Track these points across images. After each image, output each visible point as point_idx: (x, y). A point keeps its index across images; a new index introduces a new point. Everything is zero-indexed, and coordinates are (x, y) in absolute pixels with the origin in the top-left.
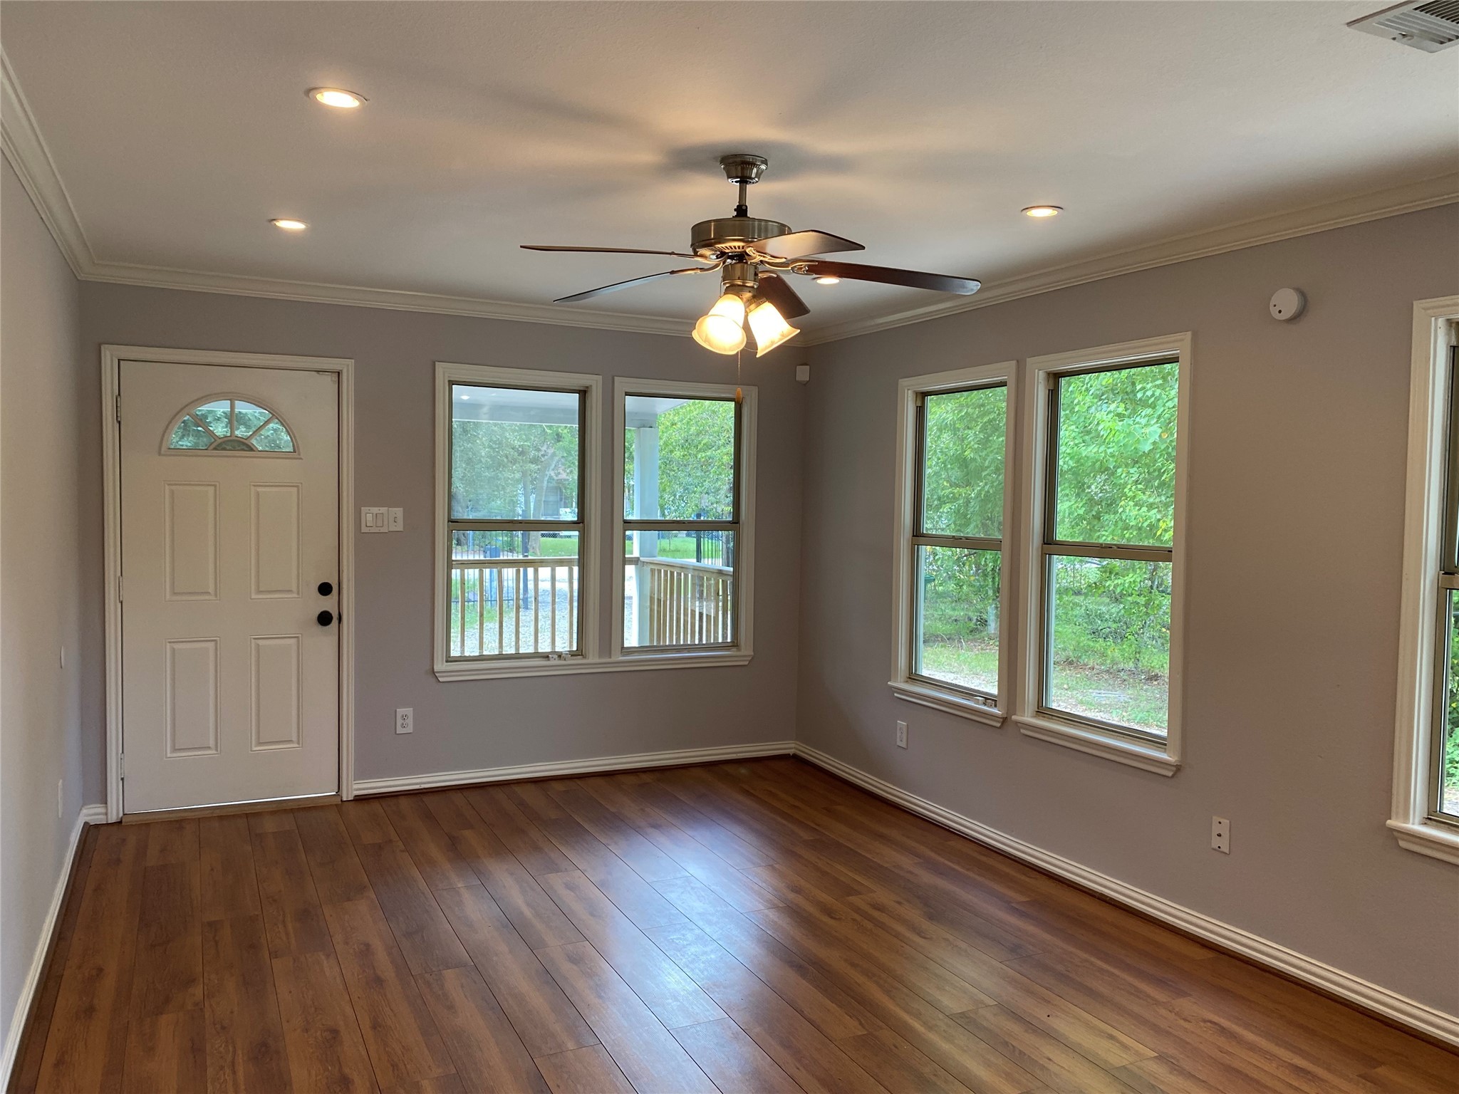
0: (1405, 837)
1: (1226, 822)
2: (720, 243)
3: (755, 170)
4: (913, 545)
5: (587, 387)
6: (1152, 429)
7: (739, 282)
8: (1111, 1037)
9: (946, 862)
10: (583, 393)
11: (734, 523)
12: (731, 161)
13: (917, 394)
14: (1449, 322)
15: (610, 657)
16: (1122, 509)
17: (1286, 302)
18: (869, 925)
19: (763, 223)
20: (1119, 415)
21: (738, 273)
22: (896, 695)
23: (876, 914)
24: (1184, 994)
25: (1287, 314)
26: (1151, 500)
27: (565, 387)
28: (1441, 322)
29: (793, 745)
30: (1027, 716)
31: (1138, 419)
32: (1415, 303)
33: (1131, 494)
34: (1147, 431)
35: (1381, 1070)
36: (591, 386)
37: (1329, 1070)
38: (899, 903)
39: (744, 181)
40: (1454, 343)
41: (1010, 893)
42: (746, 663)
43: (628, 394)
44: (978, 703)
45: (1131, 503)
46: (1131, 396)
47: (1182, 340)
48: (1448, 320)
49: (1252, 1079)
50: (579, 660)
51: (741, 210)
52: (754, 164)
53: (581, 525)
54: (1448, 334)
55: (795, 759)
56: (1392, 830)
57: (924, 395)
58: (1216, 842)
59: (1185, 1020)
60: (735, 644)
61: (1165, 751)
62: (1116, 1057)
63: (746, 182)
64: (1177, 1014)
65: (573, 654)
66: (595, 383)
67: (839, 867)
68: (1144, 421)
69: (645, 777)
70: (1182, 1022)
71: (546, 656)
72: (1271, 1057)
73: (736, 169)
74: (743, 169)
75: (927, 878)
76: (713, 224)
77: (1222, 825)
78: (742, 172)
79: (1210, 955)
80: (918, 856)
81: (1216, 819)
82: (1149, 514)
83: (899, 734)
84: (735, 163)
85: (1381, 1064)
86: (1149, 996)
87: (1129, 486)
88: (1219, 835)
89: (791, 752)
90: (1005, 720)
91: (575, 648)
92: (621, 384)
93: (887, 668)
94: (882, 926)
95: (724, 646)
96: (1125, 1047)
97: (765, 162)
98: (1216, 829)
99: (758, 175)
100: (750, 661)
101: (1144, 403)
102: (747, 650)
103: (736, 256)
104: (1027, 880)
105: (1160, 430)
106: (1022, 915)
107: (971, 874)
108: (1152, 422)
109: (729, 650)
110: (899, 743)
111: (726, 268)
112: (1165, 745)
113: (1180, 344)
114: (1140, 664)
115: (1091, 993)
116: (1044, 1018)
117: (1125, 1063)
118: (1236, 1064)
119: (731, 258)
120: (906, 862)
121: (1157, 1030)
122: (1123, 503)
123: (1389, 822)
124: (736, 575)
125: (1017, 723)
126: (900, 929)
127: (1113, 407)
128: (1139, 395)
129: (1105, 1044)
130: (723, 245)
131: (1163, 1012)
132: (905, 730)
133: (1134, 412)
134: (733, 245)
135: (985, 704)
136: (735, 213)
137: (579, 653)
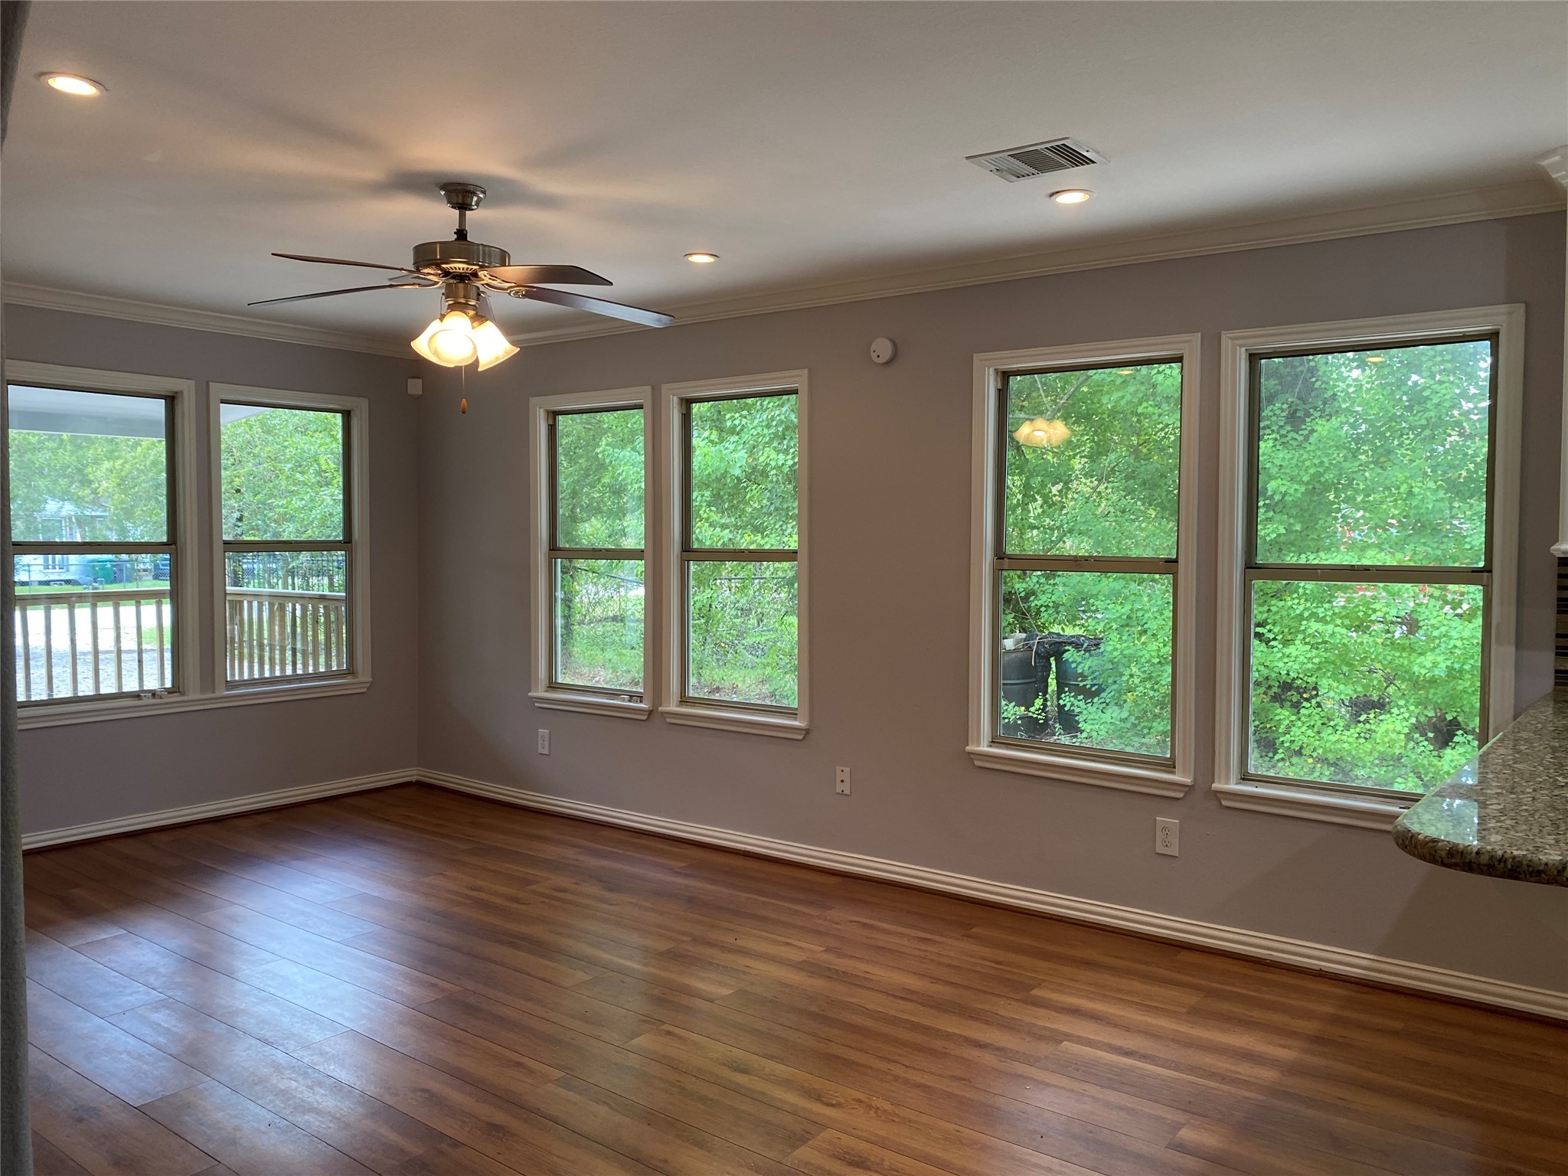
0: (977, 757)
1: (847, 770)
2: (447, 263)
3: (475, 199)
4: (550, 559)
5: (176, 393)
6: (740, 454)
7: (462, 301)
8: (788, 944)
9: (605, 848)
10: (171, 401)
11: (347, 543)
12: (452, 188)
13: (548, 412)
14: (996, 371)
15: (214, 693)
16: (698, 530)
17: (882, 349)
18: (556, 903)
19: (487, 249)
20: (712, 442)
21: (461, 292)
22: (536, 705)
23: (560, 895)
24: (830, 908)
25: (884, 359)
26: (723, 521)
27: (150, 392)
28: (992, 370)
29: (415, 772)
30: (672, 706)
31: (727, 445)
32: (975, 355)
33: (705, 516)
34: (736, 456)
35: (974, 930)
36: (182, 392)
37: (942, 935)
38: (576, 884)
39: (463, 207)
40: (1000, 387)
41: (672, 863)
42: (365, 690)
43: (223, 402)
44: (624, 700)
45: (707, 525)
46: (717, 424)
47: (801, 376)
48: (995, 369)
49: (895, 951)
50: (176, 698)
51: (461, 234)
52: (474, 194)
53: (173, 547)
54: (996, 380)
55: (420, 785)
56: (970, 753)
57: (555, 414)
58: (839, 788)
59: (836, 923)
60: (351, 671)
61: (796, 719)
62: (796, 956)
63: (466, 209)
64: (830, 921)
65: (169, 691)
66: (186, 387)
67: (507, 865)
68: (732, 447)
69: (261, 818)
70: (835, 926)
71: (136, 695)
72: (901, 935)
73: (457, 196)
74: (463, 197)
75: (593, 862)
76: (438, 246)
77: (843, 773)
78: (463, 200)
79: (839, 879)
80: (579, 847)
81: (839, 769)
82: (722, 534)
83: (540, 742)
84: (457, 191)
85: (974, 926)
86: (804, 913)
87: (704, 509)
88: (842, 781)
89: (414, 779)
90: (650, 713)
91: (168, 684)
92: (217, 390)
93: (527, 677)
94: (570, 902)
95: (338, 674)
96: (801, 948)
97: (484, 192)
98: (839, 776)
99: (477, 204)
100: (368, 688)
101: (733, 431)
102: (364, 676)
103: (457, 276)
104: (680, 850)
105: (746, 456)
106: (688, 876)
107: (629, 853)
108: (739, 448)
109: (344, 678)
110: (541, 751)
111: (448, 286)
112: (796, 714)
113: (798, 379)
114: (702, 680)
115: (763, 919)
116: (733, 941)
117: (804, 958)
118: (881, 944)
119: (453, 278)
120: (569, 853)
121: (818, 932)
122: (699, 524)
123: (967, 748)
124: (350, 601)
125: (663, 713)
126: (586, 901)
127: (706, 434)
128: (729, 423)
129: (784, 949)
130: (448, 266)
131: (820, 922)
132: (547, 739)
133: (722, 440)
134: (459, 266)
135: (630, 701)
136: (456, 236)
137: (176, 689)
